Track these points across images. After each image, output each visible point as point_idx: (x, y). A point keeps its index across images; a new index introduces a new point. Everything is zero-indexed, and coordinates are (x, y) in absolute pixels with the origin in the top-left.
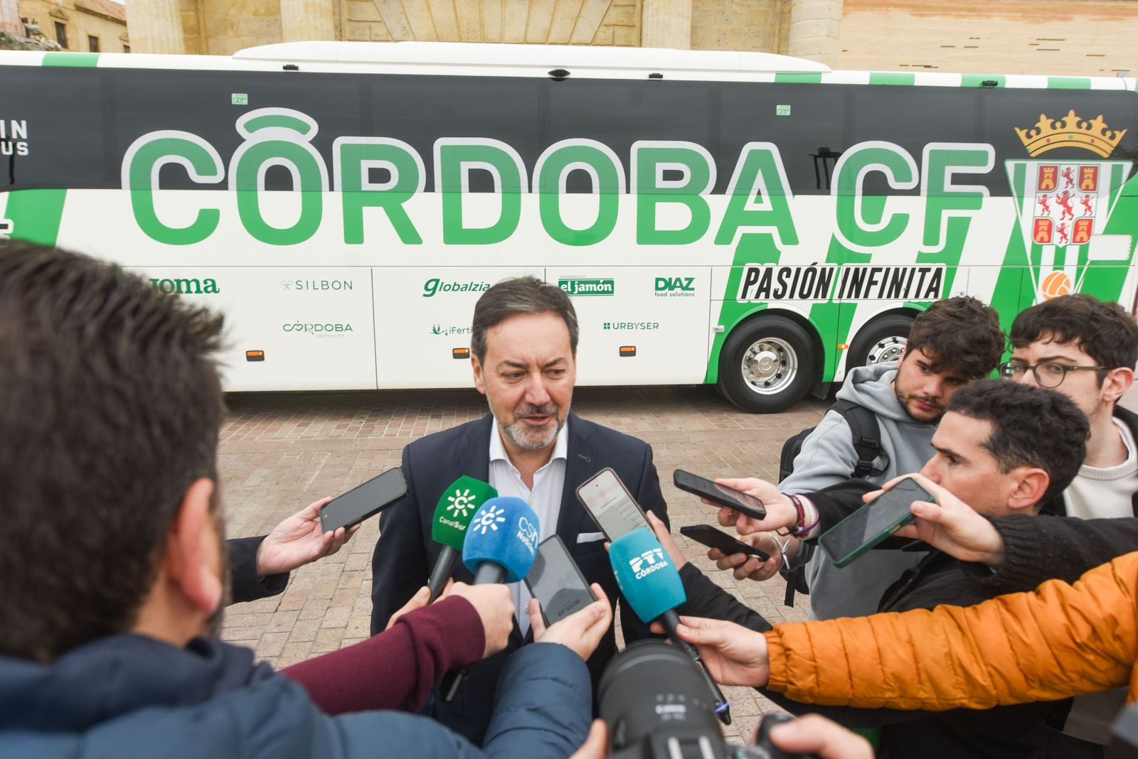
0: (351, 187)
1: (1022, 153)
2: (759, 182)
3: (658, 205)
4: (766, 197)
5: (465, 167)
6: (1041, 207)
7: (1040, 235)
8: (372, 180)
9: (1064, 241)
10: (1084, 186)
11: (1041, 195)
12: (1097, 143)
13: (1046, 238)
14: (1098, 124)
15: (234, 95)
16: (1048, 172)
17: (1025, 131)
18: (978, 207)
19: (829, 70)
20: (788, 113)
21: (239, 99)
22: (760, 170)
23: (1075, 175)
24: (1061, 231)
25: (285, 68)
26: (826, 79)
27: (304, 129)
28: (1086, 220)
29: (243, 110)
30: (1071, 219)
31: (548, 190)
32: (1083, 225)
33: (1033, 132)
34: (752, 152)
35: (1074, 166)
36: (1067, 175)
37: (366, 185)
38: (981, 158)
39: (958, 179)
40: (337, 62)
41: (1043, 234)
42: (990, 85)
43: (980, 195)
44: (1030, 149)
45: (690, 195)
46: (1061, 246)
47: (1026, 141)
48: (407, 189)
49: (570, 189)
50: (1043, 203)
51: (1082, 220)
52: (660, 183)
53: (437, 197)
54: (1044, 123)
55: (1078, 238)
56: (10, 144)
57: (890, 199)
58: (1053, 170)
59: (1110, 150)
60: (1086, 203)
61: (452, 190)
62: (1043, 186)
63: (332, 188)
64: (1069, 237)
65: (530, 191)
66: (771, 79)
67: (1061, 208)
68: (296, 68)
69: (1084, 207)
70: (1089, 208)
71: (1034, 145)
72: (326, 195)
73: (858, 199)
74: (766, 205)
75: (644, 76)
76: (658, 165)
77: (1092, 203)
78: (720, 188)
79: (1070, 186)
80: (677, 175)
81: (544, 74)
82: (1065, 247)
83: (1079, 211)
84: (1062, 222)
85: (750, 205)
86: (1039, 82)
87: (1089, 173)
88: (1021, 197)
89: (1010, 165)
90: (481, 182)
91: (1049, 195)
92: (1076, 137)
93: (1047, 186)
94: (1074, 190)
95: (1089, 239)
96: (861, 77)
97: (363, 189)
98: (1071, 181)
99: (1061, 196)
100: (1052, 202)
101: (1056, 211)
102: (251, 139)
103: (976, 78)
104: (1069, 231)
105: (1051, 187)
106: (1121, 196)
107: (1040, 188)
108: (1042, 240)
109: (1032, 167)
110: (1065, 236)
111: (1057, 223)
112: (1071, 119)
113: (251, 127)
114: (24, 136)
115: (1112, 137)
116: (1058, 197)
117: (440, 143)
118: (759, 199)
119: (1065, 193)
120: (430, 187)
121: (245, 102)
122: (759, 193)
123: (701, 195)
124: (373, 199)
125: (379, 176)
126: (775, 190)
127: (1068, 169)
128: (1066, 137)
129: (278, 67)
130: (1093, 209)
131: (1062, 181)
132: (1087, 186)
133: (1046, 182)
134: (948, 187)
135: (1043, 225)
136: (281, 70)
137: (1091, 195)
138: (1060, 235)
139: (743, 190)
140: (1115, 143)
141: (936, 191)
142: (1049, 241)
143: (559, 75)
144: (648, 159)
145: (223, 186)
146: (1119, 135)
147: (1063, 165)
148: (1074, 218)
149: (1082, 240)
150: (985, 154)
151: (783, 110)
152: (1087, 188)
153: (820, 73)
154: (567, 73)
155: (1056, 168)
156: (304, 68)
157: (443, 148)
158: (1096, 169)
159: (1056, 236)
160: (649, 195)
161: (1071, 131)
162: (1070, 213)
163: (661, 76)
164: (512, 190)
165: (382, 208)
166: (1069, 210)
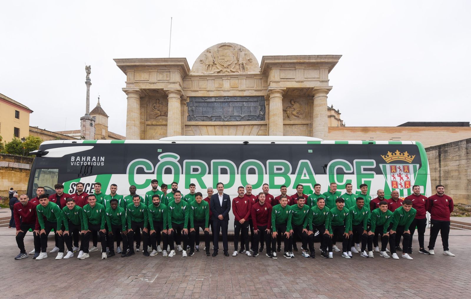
0: (188, 173)
1: (384, 162)
2: (305, 171)
3: (275, 177)
4: (307, 175)
5: (220, 167)
6: (393, 177)
7: (394, 186)
8: (193, 171)
9: (402, 188)
10: (405, 172)
11: (392, 174)
12: (407, 159)
13: (396, 187)
14: (406, 154)
15: (158, 150)
16: (393, 167)
17: (384, 156)
18: (373, 177)
19: (323, 140)
20: (312, 152)
21: (160, 150)
22: (305, 168)
23: (402, 168)
24: (401, 184)
25: (172, 143)
26: (322, 143)
27: (176, 158)
28: (408, 181)
29: (160, 153)
30: (403, 181)
31: (243, 174)
32: (407, 183)
33: (386, 156)
34: (302, 163)
35: (401, 166)
36: (399, 168)
37: (192, 173)
38: (372, 164)
39: (365, 170)
40: (186, 141)
41: (395, 186)
42: (371, 144)
43: (373, 174)
44: (387, 161)
45: (284, 175)
46: (401, 189)
47: (385, 159)
48: (203, 173)
49: (249, 173)
50: (393, 176)
51: (407, 181)
52: (275, 171)
53: (211, 176)
54: (389, 154)
55: (406, 187)
56: (100, 163)
57: (345, 175)
58: (394, 167)
59: (411, 161)
60: (407, 176)
61: (216, 174)
62: (392, 171)
63: (182, 173)
64: (403, 186)
65: (238, 174)
66: (306, 143)
67: (399, 178)
68: (175, 143)
69: (407, 178)
70: (408, 178)
71: (387, 160)
72: (181, 175)
73: (335, 176)
74: (307, 177)
75: (270, 143)
76: (274, 166)
77: (409, 176)
78: (293, 173)
79: (401, 171)
80: (281, 169)
81: (242, 143)
82: (403, 190)
83: (405, 179)
84: (400, 182)
85: (303, 177)
86: (386, 142)
87: (406, 167)
88: (386, 175)
89: (381, 166)
90: (224, 172)
91: (395, 174)
92: (400, 157)
93: (394, 171)
94: (402, 173)
95: (410, 187)
96: (333, 142)
97: (191, 174)
98: (401, 170)
99: (399, 174)
100: (396, 176)
101: (398, 179)
102: (162, 161)
103: (367, 141)
104: (403, 184)
105: (395, 172)
106: (418, 174)
107: (391, 172)
108: (395, 187)
109: (388, 166)
110: (402, 186)
111: (399, 182)
112: (398, 152)
113: (162, 158)
114: (103, 161)
115: (411, 157)
116: (397, 174)
117: (213, 161)
118: (305, 176)
119: (400, 173)
120: (209, 173)
121: (161, 151)
122: (305, 174)
123: (288, 175)
124: (194, 176)
125: (195, 170)
126: (310, 173)
127: (399, 166)
128: (397, 157)
129: (170, 142)
130: (409, 178)
131: (398, 170)
132: (406, 171)
133: (393, 171)
134: (363, 172)
135: (394, 183)
136: (171, 143)
137: (408, 174)
138: (400, 186)
139: (300, 173)
140: (413, 159)
141: (359, 173)
142: (397, 188)
143: (246, 143)
144: (271, 165)
145: (153, 173)
146: (413, 157)
147: (398, 165)
148: (404, 181)
149: (408, 187)
150: (373, 162)
151: (310, 151)
152: (406, 172)
153: (320, 141)
154: (248, 142)
155: (395, 166)
156: (177, 142)
157: (214, 163)
158: (408, 167)
159: (399, 186)
160: (272, 175)
161: (398, 155)
162: (402, 179)
163: (275, 143)
164: (233, 174)
165: (196, 179)
166: (402, 178)
